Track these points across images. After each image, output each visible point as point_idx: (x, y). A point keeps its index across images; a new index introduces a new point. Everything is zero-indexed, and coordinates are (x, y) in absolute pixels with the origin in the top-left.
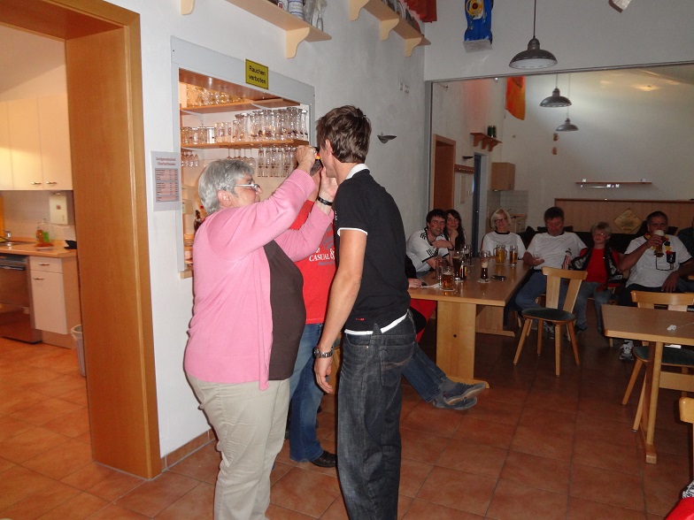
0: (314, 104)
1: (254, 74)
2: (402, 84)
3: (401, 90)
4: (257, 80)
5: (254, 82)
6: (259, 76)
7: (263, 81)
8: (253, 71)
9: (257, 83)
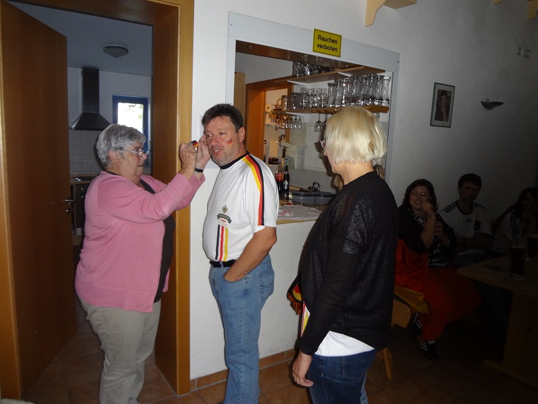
0: (397, 70)
1: (323, 43)
2: (520, 48)
3: (519, 54)
4: (326, 48)
5: (323, 50)
6: (329, 44)
7: (334, 49)
8: (323, 39)
9: (327, 51)
